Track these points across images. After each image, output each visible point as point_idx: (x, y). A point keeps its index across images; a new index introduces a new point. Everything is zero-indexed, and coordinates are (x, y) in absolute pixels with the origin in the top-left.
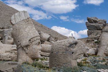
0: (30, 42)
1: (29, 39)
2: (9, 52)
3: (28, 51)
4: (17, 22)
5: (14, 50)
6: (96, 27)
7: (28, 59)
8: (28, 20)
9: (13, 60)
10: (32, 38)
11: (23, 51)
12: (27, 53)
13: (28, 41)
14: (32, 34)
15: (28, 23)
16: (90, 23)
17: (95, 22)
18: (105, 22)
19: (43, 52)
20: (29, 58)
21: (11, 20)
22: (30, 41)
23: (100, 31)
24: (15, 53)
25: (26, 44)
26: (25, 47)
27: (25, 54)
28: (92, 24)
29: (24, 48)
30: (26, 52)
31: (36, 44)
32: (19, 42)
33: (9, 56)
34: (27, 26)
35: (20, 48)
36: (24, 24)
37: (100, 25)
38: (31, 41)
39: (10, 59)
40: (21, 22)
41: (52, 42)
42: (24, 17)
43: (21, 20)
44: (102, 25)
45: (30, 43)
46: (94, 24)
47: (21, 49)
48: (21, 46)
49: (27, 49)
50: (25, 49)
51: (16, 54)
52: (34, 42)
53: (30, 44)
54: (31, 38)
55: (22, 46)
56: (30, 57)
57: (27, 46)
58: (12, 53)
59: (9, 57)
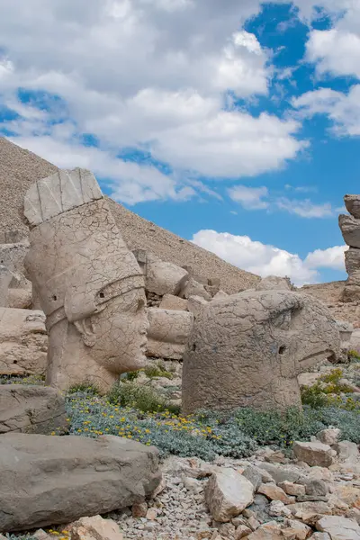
0: (101, 300)
1: (99, 287)
2: (15, 339)
3: (95, 337)
4: (46, 216)
5: (36, 332)
7: (91, 371)
8: (93, 207)
9: (29, 375)
10: (110, 285)
11: (74, 338)
12: (87, 347)
13: (92, 295)
14: (109, 267)
15: (92, 219)
16: (355, 218)
19: (157, 343)
20: (96, 367)
21: (23, 208)
22: (102, 295)
24: (39, 345)
25: (87, 309)
26: (80, 320)
27: (79, 351)
29: (76, 324)
30: (87, 343)
31: (126, 310)
32: (55, 298)
33: (12, 358)
34: (88, 233)
35: (61, 325)
36: (77, 222)
38: (107, 297)
39: (17, 369)
40: (64, 214)
41: (197, 298)
42: (80, 196)
43: (65, 209)
45: (100, 304)
47: (63, 328)
48: (66, 318)
49: (91, 328)
50: (81, 330)
51: (43, 350)
52: (120, 300)
53: (103, 307)
54: (105, 283)
55: (70, 318)
56: (101, 364)
57: (89, 317)
58: (24, 343)
59: (15, 362)
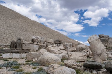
2: (82, 57)
6: (104, 40)
9: (85, 61)
16: (100, 37)
17: (103, 37)
18: (109, 37)
23: (107, 42)
25: (100, 53)
27: (99, 59)
28: (102, 38)
30: (100, 57)
33: (82, 59)
37: (106, 38)
39: (83, 61)
40: (94, 41)
42: (96, 38)
44: (107, 38)
46: (103, 38)
57: (100, 54)
58: (84, 57)
